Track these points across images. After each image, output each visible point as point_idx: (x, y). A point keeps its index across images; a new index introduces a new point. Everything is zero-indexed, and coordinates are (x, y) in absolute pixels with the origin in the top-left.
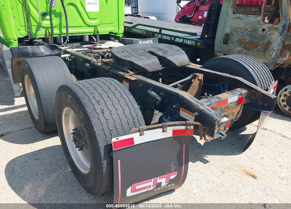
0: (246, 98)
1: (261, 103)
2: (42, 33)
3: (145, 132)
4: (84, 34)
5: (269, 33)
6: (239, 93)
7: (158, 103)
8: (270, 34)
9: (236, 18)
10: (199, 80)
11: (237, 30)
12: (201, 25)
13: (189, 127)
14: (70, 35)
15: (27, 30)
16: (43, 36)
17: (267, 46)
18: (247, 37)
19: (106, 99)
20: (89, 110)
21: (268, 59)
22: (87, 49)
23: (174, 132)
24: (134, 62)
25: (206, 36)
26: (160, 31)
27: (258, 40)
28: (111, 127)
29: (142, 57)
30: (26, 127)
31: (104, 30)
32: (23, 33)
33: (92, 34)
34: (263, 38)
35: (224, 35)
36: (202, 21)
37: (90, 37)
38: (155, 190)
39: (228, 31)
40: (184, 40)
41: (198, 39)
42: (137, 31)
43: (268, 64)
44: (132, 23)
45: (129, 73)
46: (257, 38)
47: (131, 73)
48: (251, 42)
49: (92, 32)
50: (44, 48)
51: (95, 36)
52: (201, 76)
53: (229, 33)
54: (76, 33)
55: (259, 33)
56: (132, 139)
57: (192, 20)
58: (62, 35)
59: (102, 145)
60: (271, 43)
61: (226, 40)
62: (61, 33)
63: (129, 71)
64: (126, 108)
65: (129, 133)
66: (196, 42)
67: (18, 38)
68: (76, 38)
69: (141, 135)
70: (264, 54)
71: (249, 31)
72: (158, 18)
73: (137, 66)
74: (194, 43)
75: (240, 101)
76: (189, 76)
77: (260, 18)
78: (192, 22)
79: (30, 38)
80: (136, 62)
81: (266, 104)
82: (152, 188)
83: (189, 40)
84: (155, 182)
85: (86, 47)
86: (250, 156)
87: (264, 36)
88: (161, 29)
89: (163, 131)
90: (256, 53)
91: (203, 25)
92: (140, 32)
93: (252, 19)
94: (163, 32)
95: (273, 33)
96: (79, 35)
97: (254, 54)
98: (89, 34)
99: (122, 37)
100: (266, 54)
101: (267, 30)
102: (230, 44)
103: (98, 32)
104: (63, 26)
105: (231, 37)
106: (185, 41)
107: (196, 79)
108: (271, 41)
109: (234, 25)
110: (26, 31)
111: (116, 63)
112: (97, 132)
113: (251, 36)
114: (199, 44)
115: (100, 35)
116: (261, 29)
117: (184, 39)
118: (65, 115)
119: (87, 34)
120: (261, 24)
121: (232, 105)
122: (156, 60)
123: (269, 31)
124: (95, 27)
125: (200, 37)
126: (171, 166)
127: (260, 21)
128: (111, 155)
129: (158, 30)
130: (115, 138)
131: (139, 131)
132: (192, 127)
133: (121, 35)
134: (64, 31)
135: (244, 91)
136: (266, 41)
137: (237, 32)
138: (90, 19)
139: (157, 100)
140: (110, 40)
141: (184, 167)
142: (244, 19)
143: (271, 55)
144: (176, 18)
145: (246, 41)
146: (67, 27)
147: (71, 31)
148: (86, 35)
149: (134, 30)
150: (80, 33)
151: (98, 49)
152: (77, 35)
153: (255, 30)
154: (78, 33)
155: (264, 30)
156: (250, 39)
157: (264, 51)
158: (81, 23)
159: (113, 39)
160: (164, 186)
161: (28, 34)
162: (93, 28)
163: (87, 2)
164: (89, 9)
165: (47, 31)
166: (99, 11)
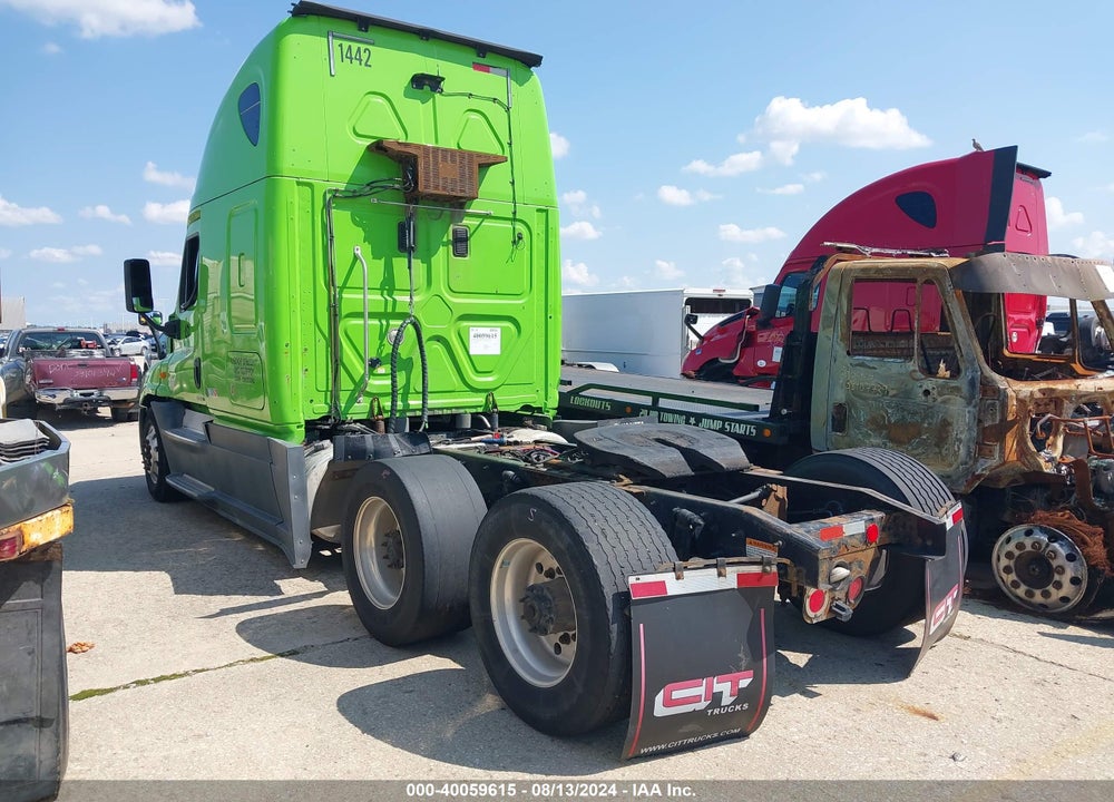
0: (883, 530)
1: (920, 541)
2: (361, 409)
3: (686, 573)
4: (462, 411)
5: (939, 399)
6: (866, 517)
7: (697, 532)
8: (944, 402)
9: (857, 365)
10: (777, 499)
11: (864, 394)
12: (766, 386)
13: (768, 568)
14: (431, 413)
15: (329, 401)
16: (364, 417)
17: (943, 430)
18: (890, 411)
19: (605, 513)
20: (581, 529)
21: (951, 465)
22: (483, 444)
23: (740, 577)
24: (632, 457)
25: (785, 411)
26: (655, 401)
27: (918, 418)
28: (622, 560)
29: (644, 449)
30: (346, 637)
31: (509, 401)
32: (320, 408)
33: (480, 410)
34: (929, 412)
35: (831, 408)
36: (766, 374)
37: (475, 417)
38: (710, 711)
39: (840, 396)
40: (724, 425)
41: (764, 419)
42: (587, 403)
43: (954, 478)
44: (570, 383)
45: (622, 480)
46: (915, 413)
47: (627, 481)
48: (902, 424)
49: (481, 406)
50: (398, 440)
51: (489, 416)
52: (781, 492)
53: (843, 401)
54: (442, 409)
55: (918, 400)
56: (662, 584)
57: (736, 372)
58: (408, 414)
59: (609, 592)
60: (950, 424)
61: (841, 418)
62: (407, 408)
63: (621, 476)
64: (641, 529)
65: (655, 571)
66: (759, 426)
67: (307, 422)
68: (439, 420)
69: (678, 578)
70: (940, 453)
71: (894, 396)
72: (623, 368)
73: (638, 464)
74: (754, 431)
75: (870, 535)
76: (754, 491)
77: (913, 365)
78: (738, 377)
79: (331, 421)
80: (637, 458)
81: (929, 543)
82: (702, 705)
83: (740, 422)
84: (709, 687)
85: (481, 441)
86: (925, 685)
87: (931, 407)
88: (656, 396)
89: (720, 575)
90: (920, 451)
91: (773, 386)
92: (595, 405)
93: (894, 366)
94: (663, 403)
95: (950, 399)
96: (449, 412)
97: (915, 452)
98: (474, 411)
99: (555, 418)
100: (944, 452)
101: (935, 392)
102: (852, 432)
103: (495, 406)
104: (412, 390)
105: (850, 411)
106: (727, 426)
107: (772, 497)
108: (950, 420)
109: (853, 383)
110: (326, 403)
111: (589, 462)
112: (599, 566)
113: (899, 408)
114: (767, 433)
115: (501, 413)
116: (921, 391)
117: (724, 420)
118: (503, 563)
119: (468, 410)
120: (918, 380)
121: (855, 542)
122: (677, 455)
123: (940, 394)
124: (489, 392)
125: (768, 416)
126: (740, 655)
127: (914, 371)
128: (627, 613)
129: (648, 401)
130: (634, 577)
131: (674, 570)
132: (774, 569)
133: (551, 414)
134: (386, 403)
135: (877, 515)
136: (936, 420)
137: (865, 399)
138: (477, 372)
139: (695, 525)
140: (524, 426)
141: (765, 660)
142: (875, 368)
143: (956, 454)
144: (685, 368)
145: (889, 421)
146: (424, 393)
147: (433, 402)
148: (466, 413)
149: (577, 401)
150: (451, 408)
151: (509, 444)
152: (445, 412)
153: (906, 394)
154: (447, 408)
155: (927, 393)
156: (899, 416)
157: (937, 445)
158: (456, 383)
159: (530, 422)
160: (728, 706)
161: (330, 412)
162: (485, 395)
163: (472, 334)
164: (476, 348)
165: (376, 404)
166: (498, 352)
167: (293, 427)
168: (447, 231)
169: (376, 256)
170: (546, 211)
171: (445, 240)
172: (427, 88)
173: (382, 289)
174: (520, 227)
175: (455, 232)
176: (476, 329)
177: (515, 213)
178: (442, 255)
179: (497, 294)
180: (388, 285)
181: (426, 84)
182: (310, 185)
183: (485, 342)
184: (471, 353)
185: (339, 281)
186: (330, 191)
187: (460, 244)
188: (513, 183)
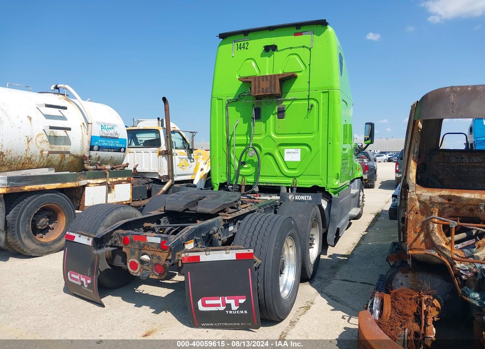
4: (281, 185)
14: (267, 185)
16: (240, 183)
31: (305, 183)
33: (290, 185)
38: (82, 287)
49: (290, 184)
54: (271, 183)
58: (258, 184)
67: (220, 183)
82: (79, 283)
84: (80, 278)
98: (287, 185)
103: (296, 184)
110: (226, 177)
115: (298, 188)
121: (153, 246)
124: (295, 178)
126: (88, 270)
133: (331, 191)
138: (288, 168)
141: (94, 277)
147: (261, 180)
148: (283, 186)
150: (275, 183)
154: (274, 183)
158: (278, 172)
160: (87, 288)
161: (227, 180)
162: (293, 179)
163: (285, 152)
164: (288, 158)
165: (244, 179)
166: (300, 160)
167: (215, 185)
168: (275, 109)
169: (244, 122)
170: (328, 92)
171: (274, 112)
172: (271, 51)
173: (247, 135)
174: (312, 102)
175: (279, 108)
176: (287, 150)
177: (309, 96)
178: (272, 119)
179: (299, 133)
180: (249, 133)
181: (270, 49)
182: (222, 99)
183: (293, 155)
184: (285, 160)
185: (230, 133)
186: (227, 100)
187: (281, 113)
188: (309, 82)
